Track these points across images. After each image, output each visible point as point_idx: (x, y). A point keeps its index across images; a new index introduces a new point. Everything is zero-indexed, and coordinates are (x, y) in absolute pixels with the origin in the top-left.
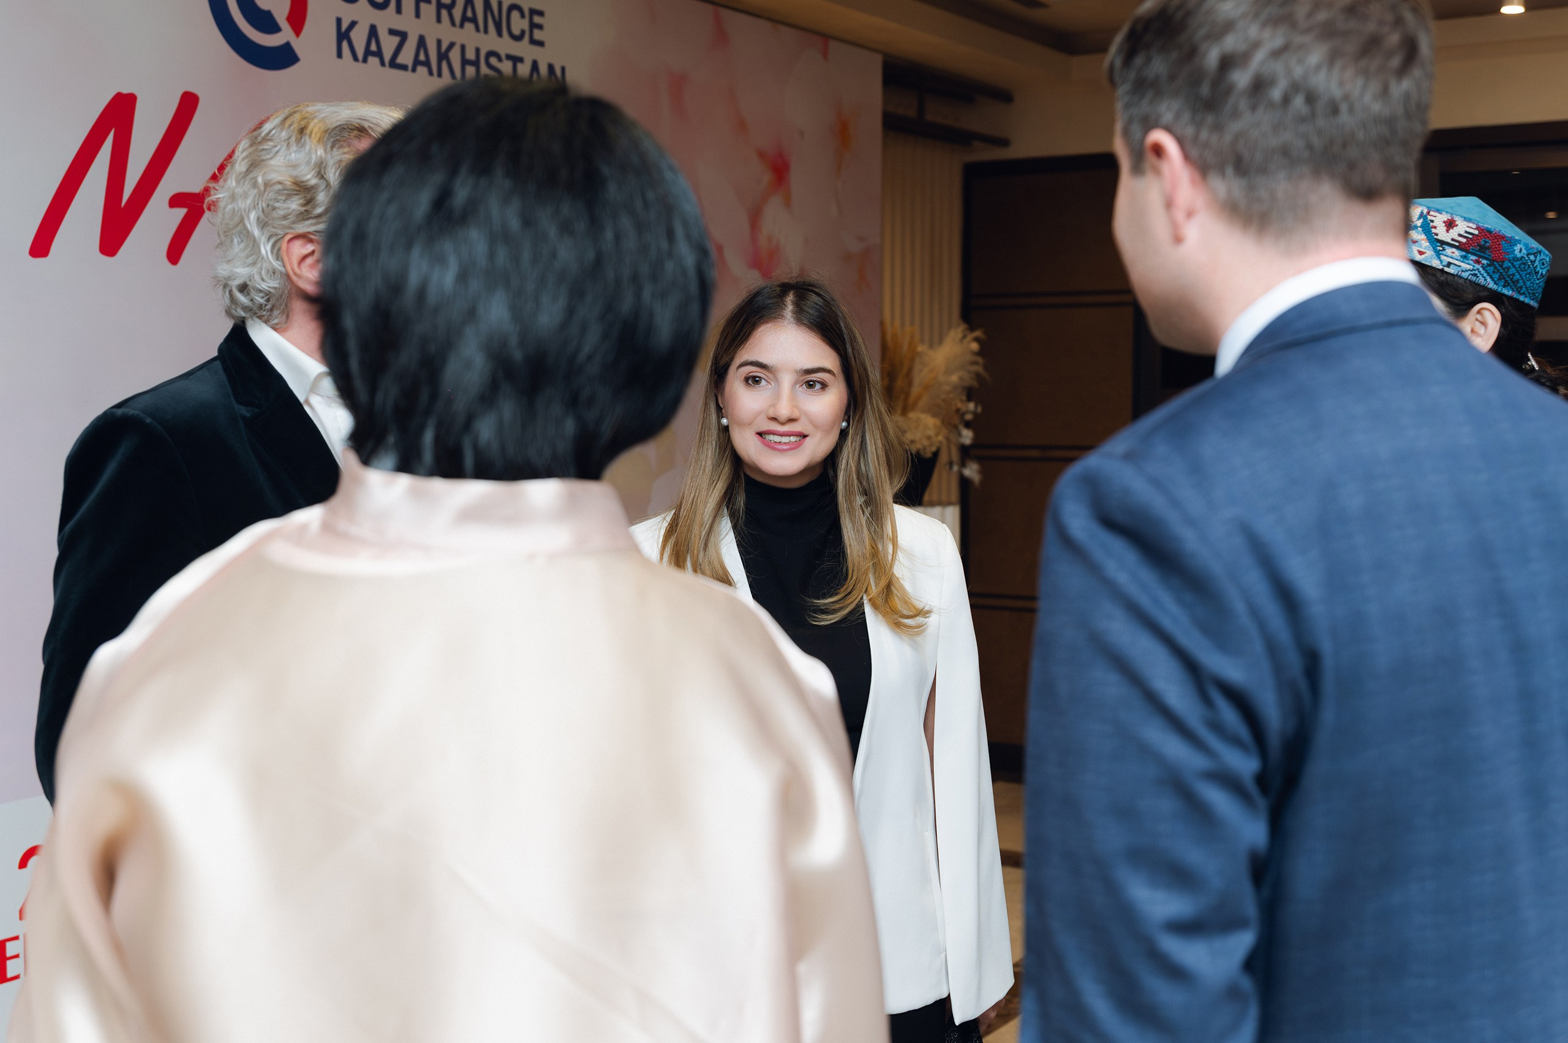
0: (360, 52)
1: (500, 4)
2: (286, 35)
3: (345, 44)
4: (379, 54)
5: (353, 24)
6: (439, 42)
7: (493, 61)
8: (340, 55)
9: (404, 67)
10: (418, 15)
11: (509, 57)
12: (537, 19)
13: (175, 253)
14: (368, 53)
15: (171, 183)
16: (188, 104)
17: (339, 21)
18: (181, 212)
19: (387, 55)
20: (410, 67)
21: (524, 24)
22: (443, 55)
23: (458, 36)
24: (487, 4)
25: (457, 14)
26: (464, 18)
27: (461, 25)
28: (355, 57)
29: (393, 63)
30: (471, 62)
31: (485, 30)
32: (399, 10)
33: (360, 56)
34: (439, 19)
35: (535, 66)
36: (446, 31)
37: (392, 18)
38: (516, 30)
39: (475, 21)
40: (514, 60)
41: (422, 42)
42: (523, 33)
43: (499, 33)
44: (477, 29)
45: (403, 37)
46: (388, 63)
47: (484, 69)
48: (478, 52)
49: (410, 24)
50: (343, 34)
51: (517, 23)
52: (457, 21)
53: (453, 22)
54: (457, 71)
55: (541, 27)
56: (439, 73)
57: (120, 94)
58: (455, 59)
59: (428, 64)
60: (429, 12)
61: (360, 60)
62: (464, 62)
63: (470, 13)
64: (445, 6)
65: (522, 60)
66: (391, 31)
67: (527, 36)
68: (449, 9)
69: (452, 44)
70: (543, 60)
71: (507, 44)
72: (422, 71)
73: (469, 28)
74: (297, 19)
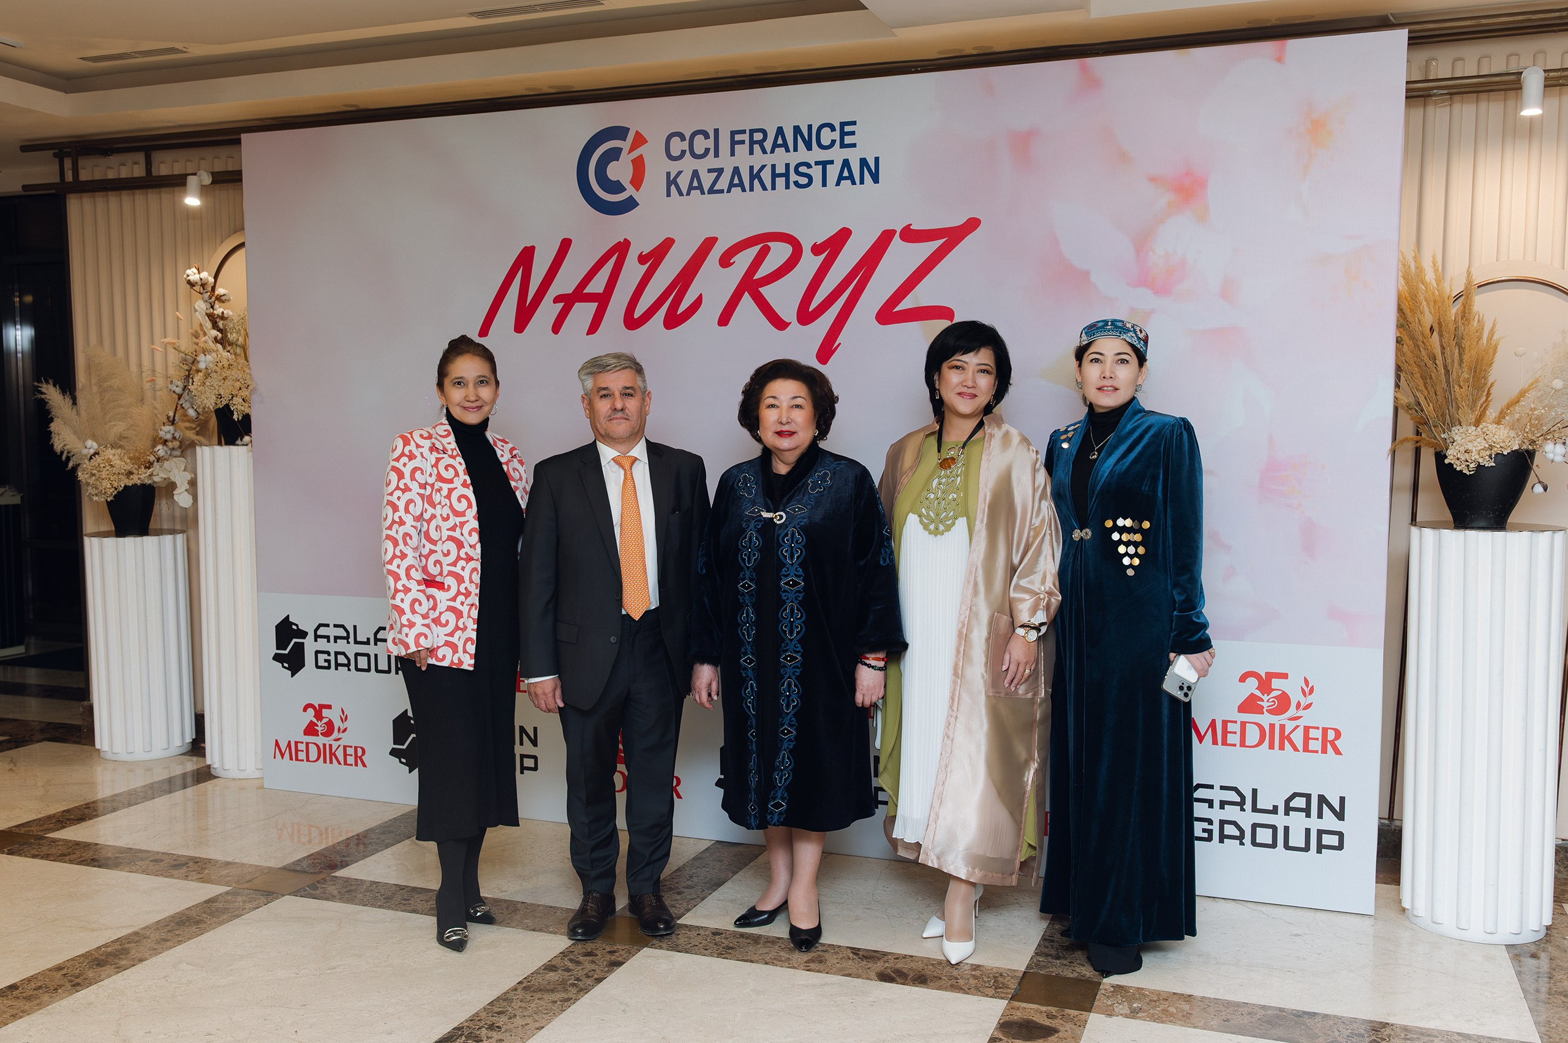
0: (684, 189)
1: (810, 127)
2: (630, 191)
3: (673, 187)
4: (700, 188)
5: (680, 173)
6: (752, 168)
7: (802, 169)
8: (669, 195)
9: (722, 191)
10: (733, 154)
11: (817, 163)
12: (847, 129)
13: (556, 328)
14: (691, 188)
15: (555, 289)
16: (566, 244)
17: (668, 174)
18: (561, 305)
19: (706, 189)
20: (725, 191)
21: (836, 135)
22: (755, 176)
23: (769, 159)
24: (797, 130)
25: (768, 145)
26: (775, 145)
27: (772, 151)
28: (681, 194)
29: (711, 191)
30: (780, 175)
31: (796, 150)
32: (716, 155)
33: (685, 192)
34: (751, 153)
35: (846, 163)
36: (758, 159)
37: (710, 162)
38: (826, 141)
39: (785, 145)
40: (824, 164)
41: (736, 171)
42: (833, 142)
43: (809, 147)
44: (788, 150)
45: (720, 171)
46: (706, 193)
47: (793, 177)
48: (787, 166)
49: (726, 162)
50: (671, 182)
51: (827, 136)
52: (768, 149)
53: (764, 152)
54: (768, 185)
55: (853, 133)
56: (752, 189)
57: (526, 248)
58: (766, 176)
59: (741, 185)
60: (742, 150)
61: (685, 194)
62: (774, 175)
63: (780, 141)
64: (757, 142)
65: (832, 162)
66: (710, 171)
67: (838, 143)
68: (761, 143)
69: (763, 167)
70: (854, 158)
71: (817, 154)
72: (736, 190)
73: (780, 151)
74: (637, 181)
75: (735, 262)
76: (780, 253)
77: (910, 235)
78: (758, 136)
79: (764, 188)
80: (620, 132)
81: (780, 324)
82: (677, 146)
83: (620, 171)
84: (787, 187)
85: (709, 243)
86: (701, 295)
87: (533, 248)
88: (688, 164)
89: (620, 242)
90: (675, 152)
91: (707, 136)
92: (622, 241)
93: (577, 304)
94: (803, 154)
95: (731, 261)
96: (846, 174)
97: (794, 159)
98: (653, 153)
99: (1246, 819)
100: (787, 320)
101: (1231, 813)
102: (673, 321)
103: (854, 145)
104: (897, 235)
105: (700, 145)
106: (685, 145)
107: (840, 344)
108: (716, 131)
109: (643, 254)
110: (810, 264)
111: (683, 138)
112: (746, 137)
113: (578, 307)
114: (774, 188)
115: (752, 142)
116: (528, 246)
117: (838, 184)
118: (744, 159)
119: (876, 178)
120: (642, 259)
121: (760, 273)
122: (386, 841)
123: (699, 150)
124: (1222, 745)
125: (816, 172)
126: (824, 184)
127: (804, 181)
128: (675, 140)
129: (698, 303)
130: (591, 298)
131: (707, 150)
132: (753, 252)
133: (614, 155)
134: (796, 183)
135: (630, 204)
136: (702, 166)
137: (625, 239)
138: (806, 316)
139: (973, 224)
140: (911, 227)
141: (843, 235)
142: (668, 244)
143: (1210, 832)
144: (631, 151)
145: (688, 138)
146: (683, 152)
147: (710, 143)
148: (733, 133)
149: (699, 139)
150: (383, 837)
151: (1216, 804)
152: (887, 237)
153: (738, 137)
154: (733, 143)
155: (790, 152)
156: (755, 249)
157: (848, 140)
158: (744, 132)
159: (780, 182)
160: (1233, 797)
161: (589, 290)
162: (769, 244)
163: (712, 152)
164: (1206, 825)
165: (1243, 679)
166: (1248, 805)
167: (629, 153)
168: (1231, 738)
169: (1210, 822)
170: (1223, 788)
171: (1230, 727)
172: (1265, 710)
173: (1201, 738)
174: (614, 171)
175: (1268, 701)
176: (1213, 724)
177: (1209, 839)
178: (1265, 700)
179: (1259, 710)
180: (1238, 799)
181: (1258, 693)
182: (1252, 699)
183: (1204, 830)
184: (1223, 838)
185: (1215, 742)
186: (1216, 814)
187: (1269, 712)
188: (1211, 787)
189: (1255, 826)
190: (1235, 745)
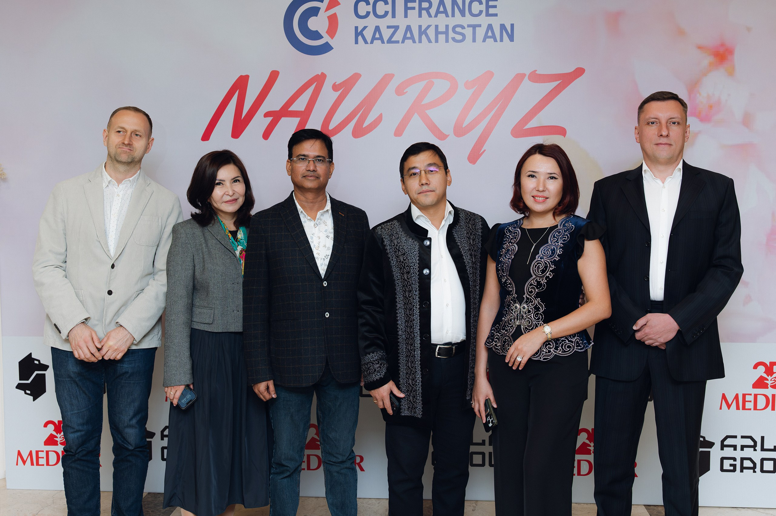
0: (369, 40)
1: (464, 1)
2: (327, 38)
3: (360, 38)
4: (381, 38)
5: (365, 28)
6: (420, 27)
7: (458, 29)
8: (356, 42)
9: (397, 42)
10: (406, 16)
11: (469, 26)
13: (266, 135)
14: (374, 39)
15: (266, 107)
16: (275, 75)
17: (356, 28)
18: (269, 119)
19: (386, 39)
20: (400, 42)
21: (482, 7)
22: (423, 32)
23: (433, 21)
24: (454, 2)
25: (433, 11)
26: (438, 12)
27: (436, 16)
28: (366, 42)
29: (390, 41)
30: (442, 33)
31: (453, 15)
32: (394, 16)
33: (369, 41)
34: (420, 16)
35: (490, 27)
36: (425, 20)
37: (389, 20)
38: (475, 11)
39: (445, 12)
40: (474, 27)
41: (409, 28)
42: (481, 12)
43: (463, 15)
44: (447, 16)
45: (396, 28)
46: (386, 42)
47: (451, 34)
48: (447, 26)
49: (401, 21)
50: (359, 33)
51: (476, 8)
52: (433, 14)
53: (430, 16)
54: (432, 39)
55: (495, 7)
56: (420, 41)
57: (241, 76)
58: (431, 32)
59: (412, 38)
60: (413, 14)
61: (369, 43)
62: (437, 33)
63: (441, 10)
64: (424, 9)
65: (480, 26)
66: (388, 27)
67: (484, 13)
68: (427, 10)
69: (429, 26)
70: (496, 23)
71: (468, 20)
72: (409, 42)
73: (442, 16)
74: (332, 30)
75: (407, 92)
77: (536, 77)
78: (425, 6)
79: (430, 41)
81: (441, 135)
82: (363, 9)
83: (319, 24)
84: (447, 41)
85: (387, 79)
86: (381, 114)
87: (247, 77)
88: (372, 22)
89: (318, 75)
90: (362, 12)
91: (386, 2)
92: (320, 74)
93: (283, 118)
94: (458, 19)
95: (405, 91)
96: (490, 34)
97: (452, 22)
98: (344, 13)
99: (757, 455)
100: (446, 133)
101: (748, 453)
102: (358, 133)
103: (496, 15)
104: (527, 77)
105: (381, 9)
106: (370, 8)
107: (485, 150)
109: (336, 84)
110: (463, 95)
111: (368, 4)
112: (416, 4)
113: (284, 121)
114: (437, 41)
115: (421, 10)
116: (244, 75)
117: (484, 41)
118: (414, 20)
119: (510, 39)
120: (335, 87)
121: (426, 101)
123: (380, 12)
124: (742, 409)
125: (468, 32)
126: (474, 40)
127: (459, 37)
128: (362, 6)
129: (378, 120)
130: (294, 114)
131: (386, 13)
132: (419, 86)
133: (315, 11)
134: (453, 39)
135: (326, 48)
136: (383, 23)
137: (322, 73)
138: (460, 131)
139: (579, 72)
140: (537, 72)
141: (489, 76)
142: (355, 78)
143: (734, 466)
144: (328, 9)
145: (372, 3)
146: (368, 14)
147: (389, 8)
148: (406, 2)
149: (380, 5)
151: (739, 448)
152: (520, 78)
153: (410, 6)
155: (449, 17)
156: (425, 82)
157: (491, 11)
158: (414, 1)
159: (442, 37)
160: (750, 442)
161: (292, 108)
162: (433, 80)
163: (390, 14)
164: (732, 462)
165: (755, 367)
166: (759, 447)
167: (325, 12)
168: (748, 406)
169: (735, 459)
170: (743, 437)
171: (748, 398)
172: (769, 386)
173: (729, 406)
174: (313, 24)
175: (771, 380)
176: (737, 397)
177: (734, 470)
178: (769, 380)
179: (766, 386)
180: (752, 444)
181: (765, 375)
182: (761, 379)
183: (731, 465)
184: (742, 469)
185: (738, 408)
186: (738, 454)
187: (772, 387)
188: (735, 437)
189: (762, 460)
190: (750, 409)
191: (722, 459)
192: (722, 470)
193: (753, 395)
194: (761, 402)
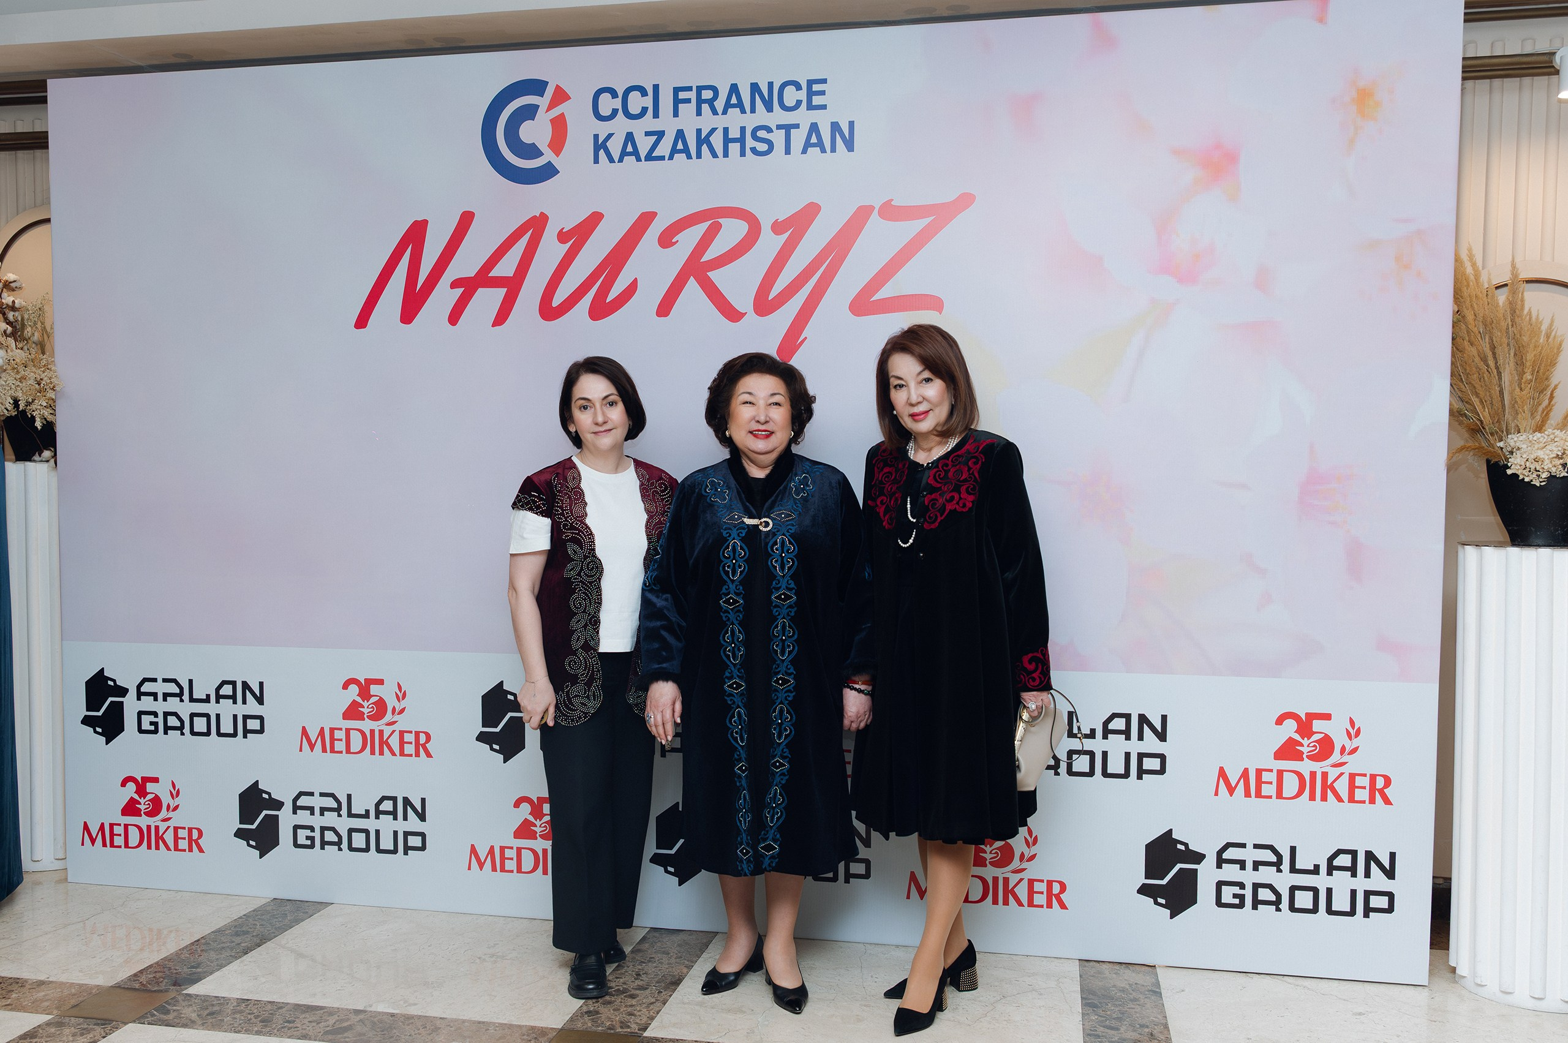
0: (616, 155)
1: (771, 85)
2: (548, 156)
3: (602, 153)
4: (636, 153)
5: (610, 136)
6: (699, 131)
7: (761, 134)
8: (596, 161)
9: (662, 158)
10: (676, 114)
11: (779, 127)
12: (816, 87)
13: (454, 318)
14: (624, 154)
15: (454, 271)
16: (467, 218)
17: (596, 137)
18: (460, 291)
19: (643, 152)
20: (667, 158)
21: (802, 95)
22: (703, 140)
23: (720, 122)
24: (755, 88)
25: (720, 104)
26: (728, 105)
27: (725, 112)
28: (611, 160)
29: (649, 157)
30: (734, 140)
31: (753, 111)
32: (656, 115)
33: (616, 158)
34: (699, 113)
35: (814, 128)
36: (707, 121)
37: (648, 123)
38: (789, 102)
39: (740, 105)
40: (788, 128)
41: (680, 135)
42: (799, 103)
43: (770, 109)
44: (743, 111)
45: (660, 134)
46: (643, 159)
47: (750, 143)
48: (743, 129)
49: (667, 123)
50: (600, 146)
51: (791, 96)
52: (720, 110)
53: (715, 112)
54: (719, 150)
55: (823, 93)
56: (699, 156)
57: (416, 222)
58: (717, 140)
59: (686, 151)
60: (687, 110)
61: (616, 161)
62: (727, 141)
63: (734, 101)
64: (706, 101)
65: (797, 126)
66: (648, 134)
67: (804, 105)
68: (711, 102)
69: (713, 130)
70: (824, 121)
71: (779, 116)
72: (680, 157)
73: (734, 112)
74: (558, 143)
75: (678, 241)
76: (732, 231)
77: (890, 212)
78: (707, 94)
79: (714, 155)
80: (536, 87)
81: (732, 314)
82: (607, 104)
83: (535, 132)
84: (743, 154)
85: (645, 220)
86: (636, 280)
87: (425, 222)
88: (621, 126)
89: (535, 216)
90: (605, 111)
91: (643, 92)
92: (538, 215)
93: (480, 290)
94: (762, 117)
95: (673, 241)
96: (814, 140)
97: (751, 121)
98: (577, 112)
99: (1283, 881)
100: (741, 310)
101: (1266, 875)
102: (600, 310)
103: (823, 107)
104: (876, 212)
105: (636, 102)
106: (617, 103)
107: (806, 338)
108: (656, 88)
109: (564, 230)
110: (769, 244)
111: (614, 94)
112: (692, 95)
113: (482, 293)
114: (726, 155)
115: (700, 101)
116: (420, 219)
117: (804, 151)
118: (689, 121)
119: (850, 145)
120: (563, 237)
121: (709, 255)
122: (243, 945)
123: (634, 109)
124: (1256, 797)
125: (778, 137)
126: (788, 151)
127: (762, 147)
128: (605, 97)
129: (631, 290)
130: (498, 283)
131: (644, 110)
132: (700, 229)
133: (529, 112)
134: (754, 151)
135: (548, 172)
136: (638, 128)
137: (541, 213)
138: (764, 305)
139: (965, 201)
140: (892, 203)
141: (811, 212)
142: (595, 219)
143: (1241, 897)
144: (550, 107)
145: (620, 95)
146: (615, 112)
147: (648, 101)
148: (677, 90)
149: (634, 96)
150: (238, 940)
151: (1249, 865)
152: (862, 215)
153: (682, 95)
154: (677, 102)
155: (746, 113)
156: (705, 225)
157: (817, 100)
158: (690, 89)
159: (734, 148)
160: (1269, 856)
161: (496, 272)
162: (719, 220)
163: (650, 112)
164: (1236, 890)
165: (1280, 721)
166: (1286, 865)
167: (547, 111)
168: (1266, 790)
169: (1242, 886)
170: (1256, 846)
171: (1266, 776)
172: (1304, 756)
173: (1231, 790)
174: (528, 132)
175: (1308, 746)
176: (1245, 774)
177: (1241, 905)
178: (1306, 745)
179: (1298, 757)
180: (1274, 859)
181: (1297, 737)
182: (1291, 743)
183: (1235, 896)
184: (1256, 903)
185: (1247, 794)
186: (1249, 877)
187: (1310, 757)
188: (1243, 846)
189: (1293, 889)
190: (1270, 797)
191: (1220, 885)
192: (1219, 903)
193: (1275, 772)
194: (1291, 784)
